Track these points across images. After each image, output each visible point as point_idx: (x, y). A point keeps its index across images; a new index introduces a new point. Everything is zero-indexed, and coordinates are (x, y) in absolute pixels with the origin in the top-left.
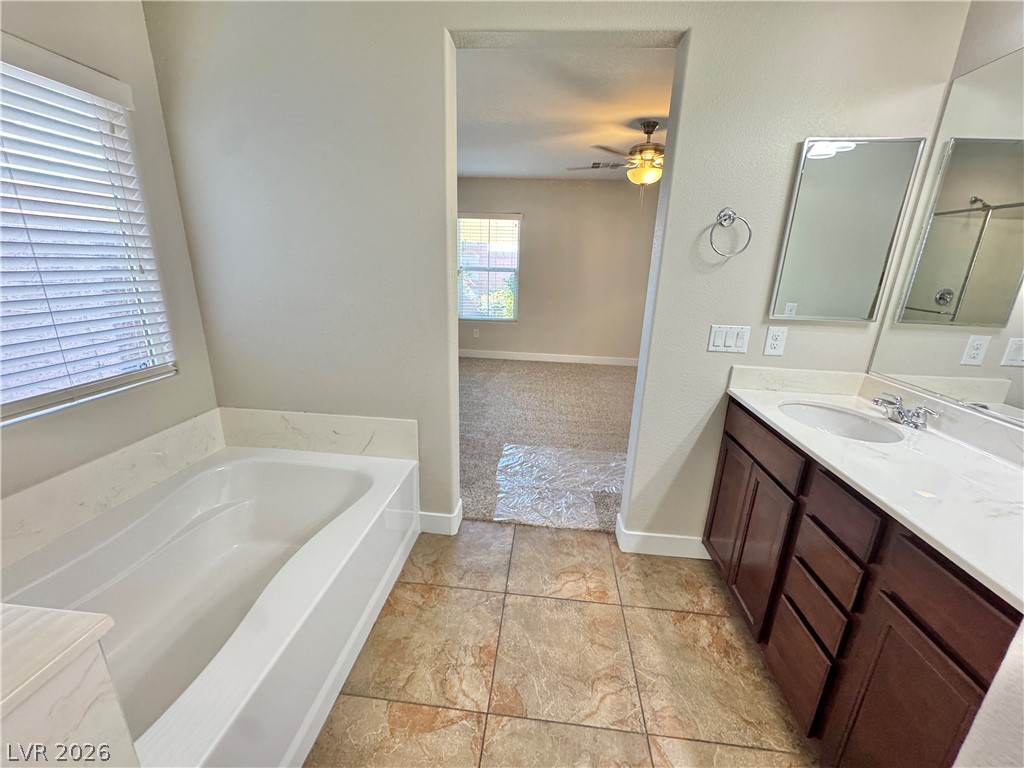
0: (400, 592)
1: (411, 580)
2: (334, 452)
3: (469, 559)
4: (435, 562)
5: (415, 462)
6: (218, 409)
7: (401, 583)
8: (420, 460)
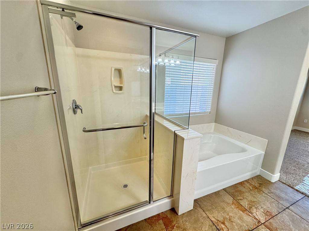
0: (246, 183)
1: (250, 183)
2: (238, 141)
3: (275, 191)
4: (261, 184)
5: (264, 153)
6: (214, 123)
7: (247, 181)
8: (265, 153)
